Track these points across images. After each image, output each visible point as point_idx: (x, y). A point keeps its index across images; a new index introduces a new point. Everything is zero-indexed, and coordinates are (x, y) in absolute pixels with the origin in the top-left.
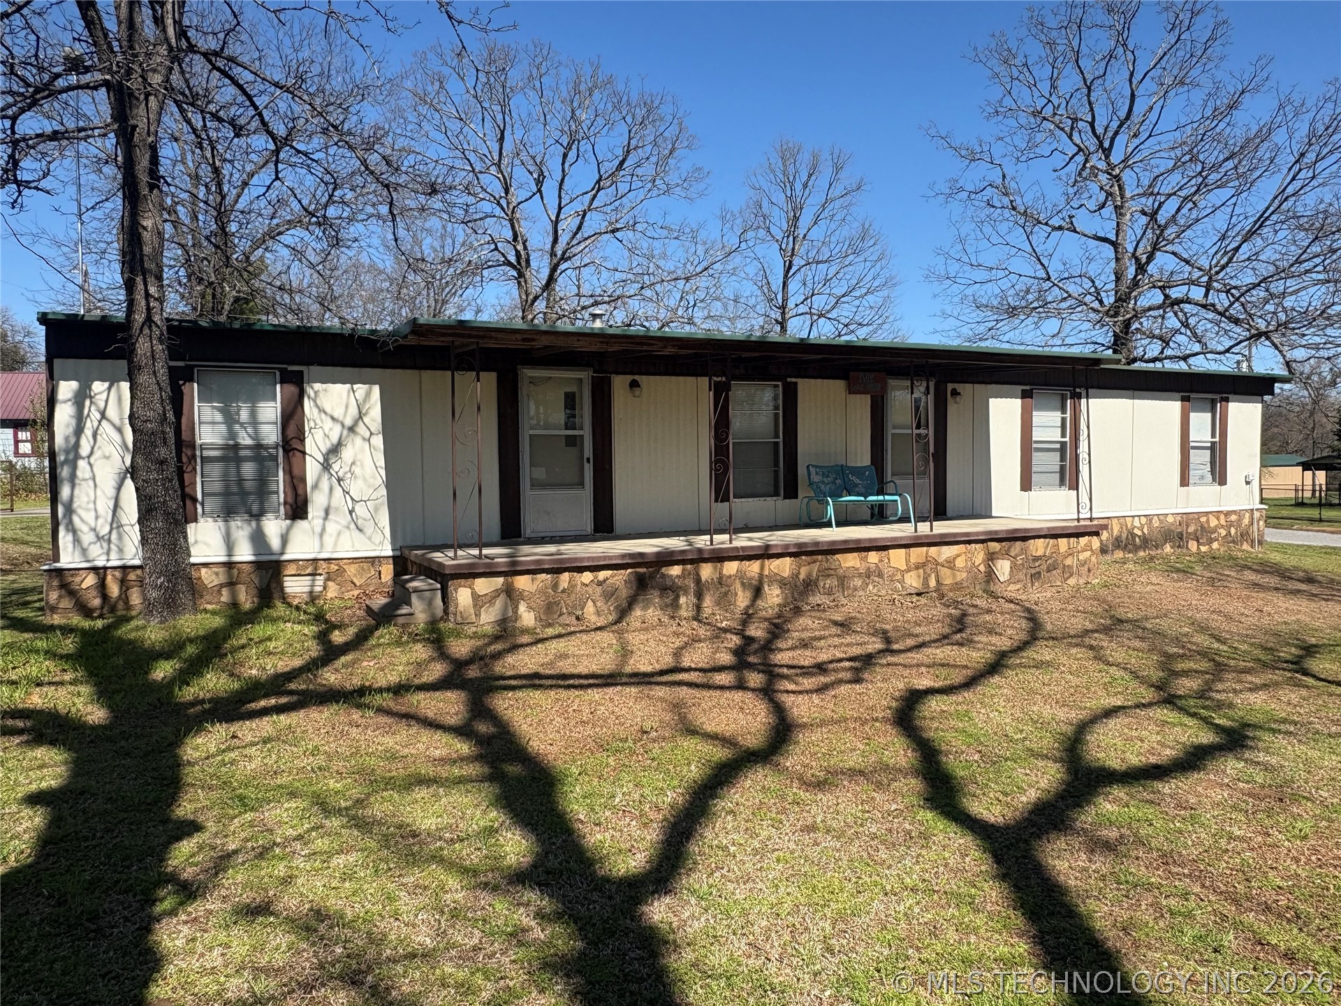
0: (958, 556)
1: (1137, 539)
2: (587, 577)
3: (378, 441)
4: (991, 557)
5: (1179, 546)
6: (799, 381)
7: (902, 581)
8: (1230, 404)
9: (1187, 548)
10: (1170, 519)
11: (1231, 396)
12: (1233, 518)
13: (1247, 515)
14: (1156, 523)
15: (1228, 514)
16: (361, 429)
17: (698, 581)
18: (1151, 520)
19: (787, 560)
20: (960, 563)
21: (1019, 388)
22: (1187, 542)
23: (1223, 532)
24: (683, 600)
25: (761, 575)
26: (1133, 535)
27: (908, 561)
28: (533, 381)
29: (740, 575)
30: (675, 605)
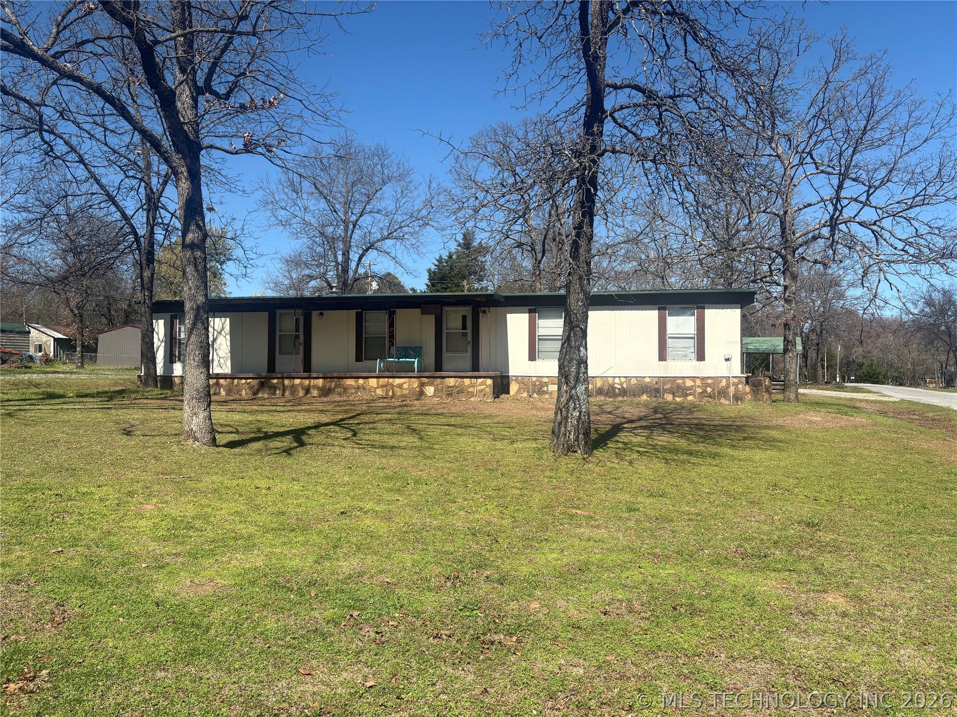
0: (404, 383)
1: (617, 390)
2: (243, 381)
4: (422, 385)
5: (656, 396)
6: (397, 310)
7: (375, 392)
8: (706, 310)
9: (663, 398)
10: (647, 380)
11: (706, 306)
12: (709, 381)
13: (724, 380)
14: (634, 381)
15: (703, 379)
16: (223, 333)
17: (284, 385)
18: (630, 381)
19: (321, 380)
20: (405, 386)
21: (527, 308)
22: (664, 395)
23: (699, 390)
24: (278, 392)
25: (309, 385)
26: (614, 388)
27: (378, 384)
28: (281, 314)
29: (301, 384)
30: (274, 394)
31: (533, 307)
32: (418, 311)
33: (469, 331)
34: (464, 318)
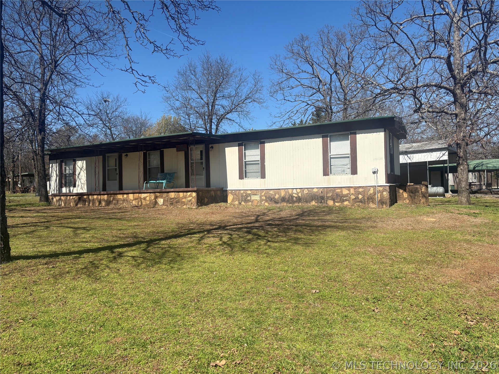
0: (147, 197)
1: (294, 198)
2: (72, 197)
3: (85, 171)
4: (156, 197)
5: (321, 202)
6: (164, 150)
7: (132, 203)
8: (357, 135)
9: (327, 203)
10: (315, 190)
11: (357, 131)
12: (361, 190)
13: (372, 189)
14: (306, 191)
15: (355, 188)
16: (83, 169)
17: (89, 199)
18: (303, 191)
19: (106, 196)
20: (148, 199)
21: (237, 143)
22: (327, 201)
23: (353, 197)
24: (87, 203)
25: (101, 199)
26: (292, 197)
27: (133, 197)
28: (108, 156)
29: (97, 198)
30: (85, 204)
31: (241, 142)
32: (175, 149)
33: (204, 161)
34: (201, 152)
